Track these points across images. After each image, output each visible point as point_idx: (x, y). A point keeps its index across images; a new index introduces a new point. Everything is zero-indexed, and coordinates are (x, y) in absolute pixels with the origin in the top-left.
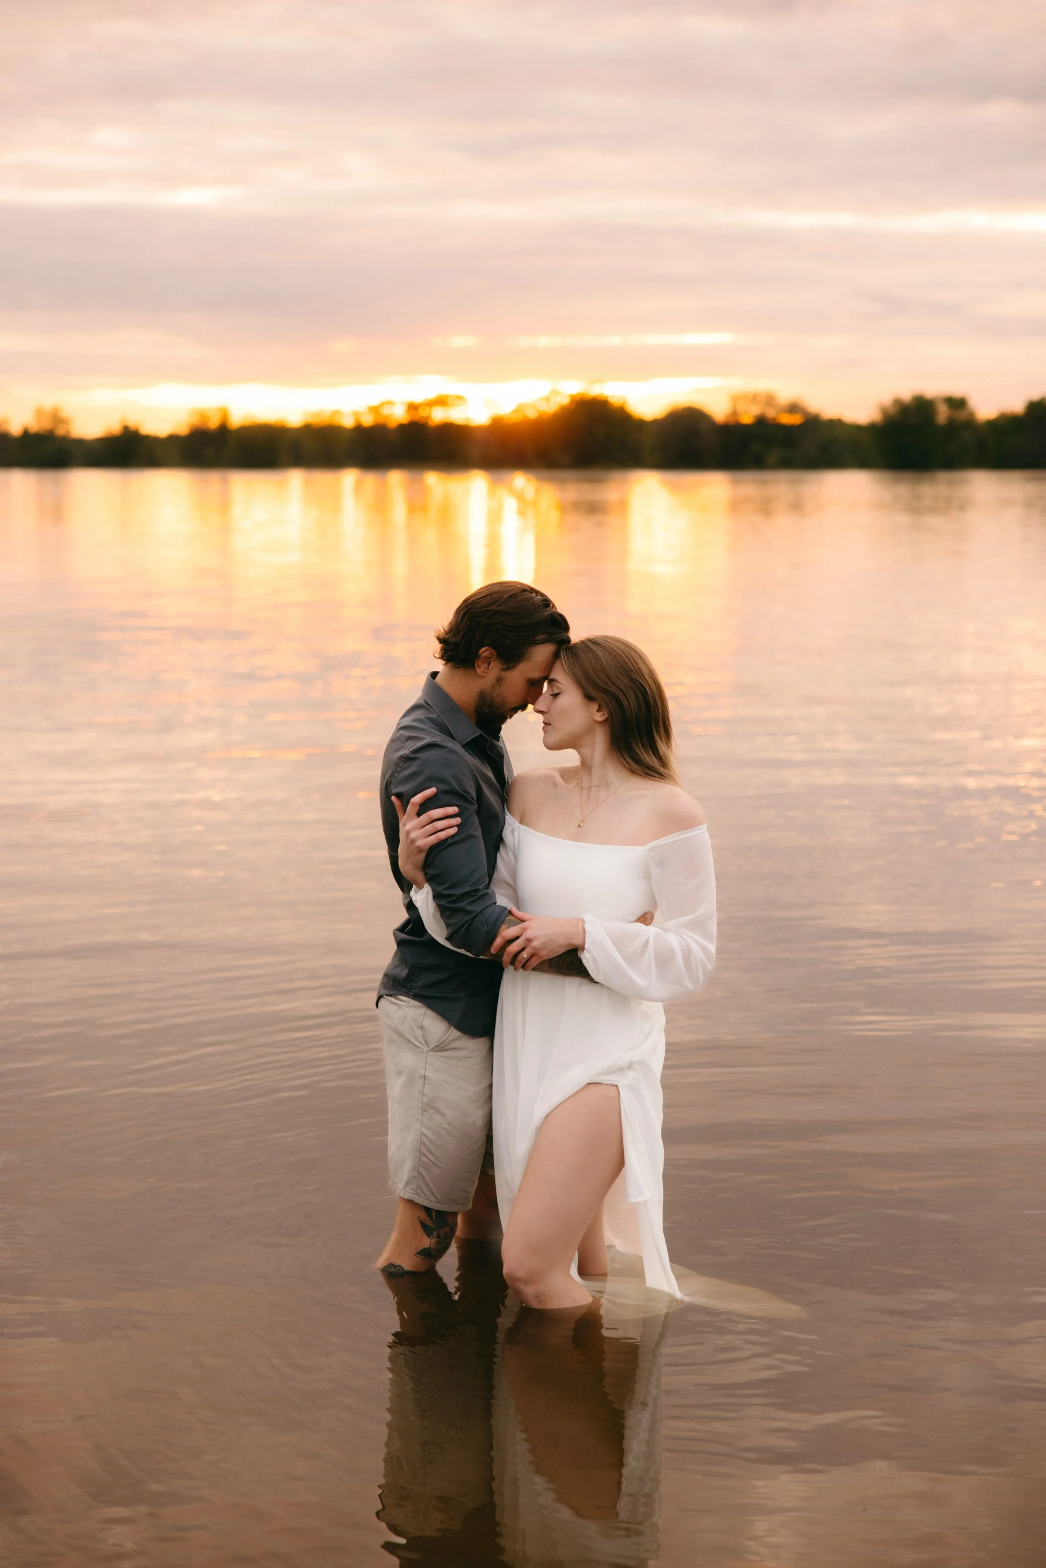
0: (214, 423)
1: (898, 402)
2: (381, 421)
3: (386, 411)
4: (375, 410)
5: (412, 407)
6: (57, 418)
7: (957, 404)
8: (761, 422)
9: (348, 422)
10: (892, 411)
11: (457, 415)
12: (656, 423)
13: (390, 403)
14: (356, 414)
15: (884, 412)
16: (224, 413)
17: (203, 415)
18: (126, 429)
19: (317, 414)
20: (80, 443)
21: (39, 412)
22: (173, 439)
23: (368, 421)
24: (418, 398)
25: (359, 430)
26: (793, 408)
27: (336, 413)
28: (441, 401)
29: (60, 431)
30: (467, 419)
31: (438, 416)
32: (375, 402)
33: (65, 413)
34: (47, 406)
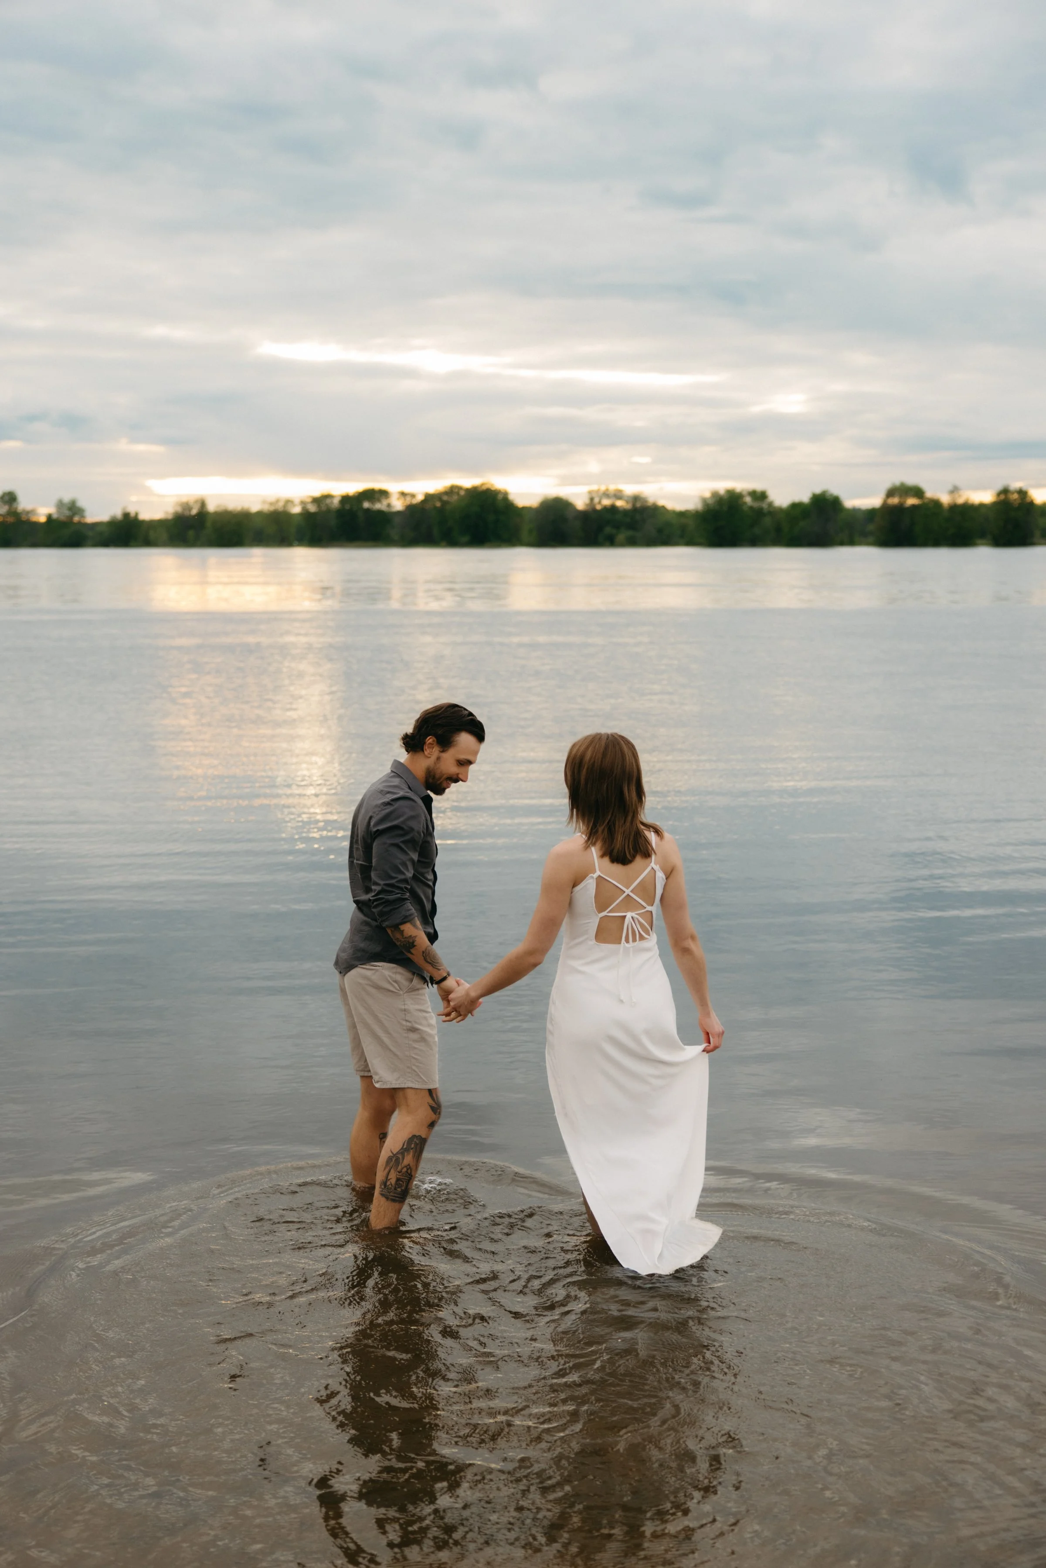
0: (194, 512)
1: (715, 494)
3: (328, 501)
4: (316, 501)
5: (345, 499)
6: (74, 507)
7: (760, 496)
8: (613, 509)
9: (296, 510)
10: (710, 502)
12: (532, 509)
13: (328, 496)
14: (303, 503)
15: (704, 500)
16: (203, 504)
17: (187, 506)
18: (126, 515)
21: (60, 504)
22: (161, 523)
23: (312, 508)
25: (306, 515)
26: (636, 498)
27: (288, 502)
28: (371, 495)
29: (76, 519)
31: (366, 505)
32: (317, 494)
33: (81, 503)
34: (67, 499)
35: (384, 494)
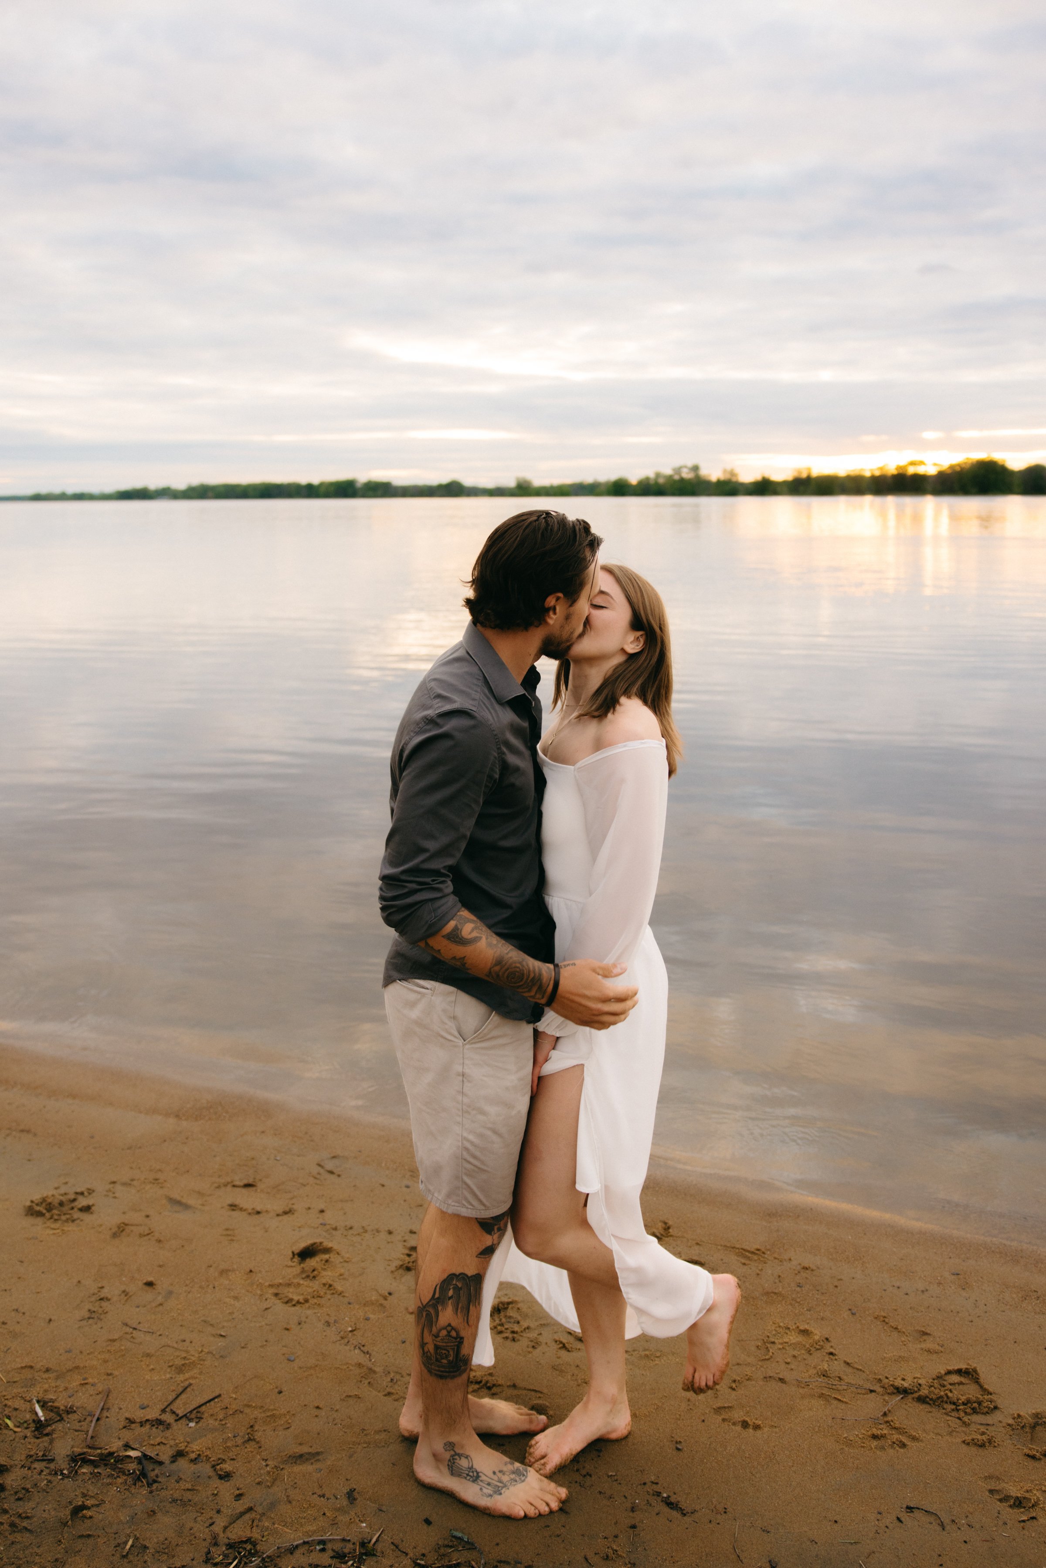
0: (804, 475)
2: (884, 472)
3: (887, 469)
4: (881, 469)
5: (898, 468)
6: (732, 473)
9: (868, 474)
11: (921, 470)
12: (1020, 472)
14: (871, 470)
16: (809, 469)
17: (800, 472)
19: (854, 471)
20: (742, 484)
21: (725, 471)
22: (785, 483)
23: (877, 473)
24: (903, 462)
25: (873, 477)
27: (862, 470)
28: (913, 463)
29: (734, 479)
30: (926, 471)
31: (911, 470)
32: (881, 465)
33: (737, 470)
34: (729, 468)
35: (921, 463)
